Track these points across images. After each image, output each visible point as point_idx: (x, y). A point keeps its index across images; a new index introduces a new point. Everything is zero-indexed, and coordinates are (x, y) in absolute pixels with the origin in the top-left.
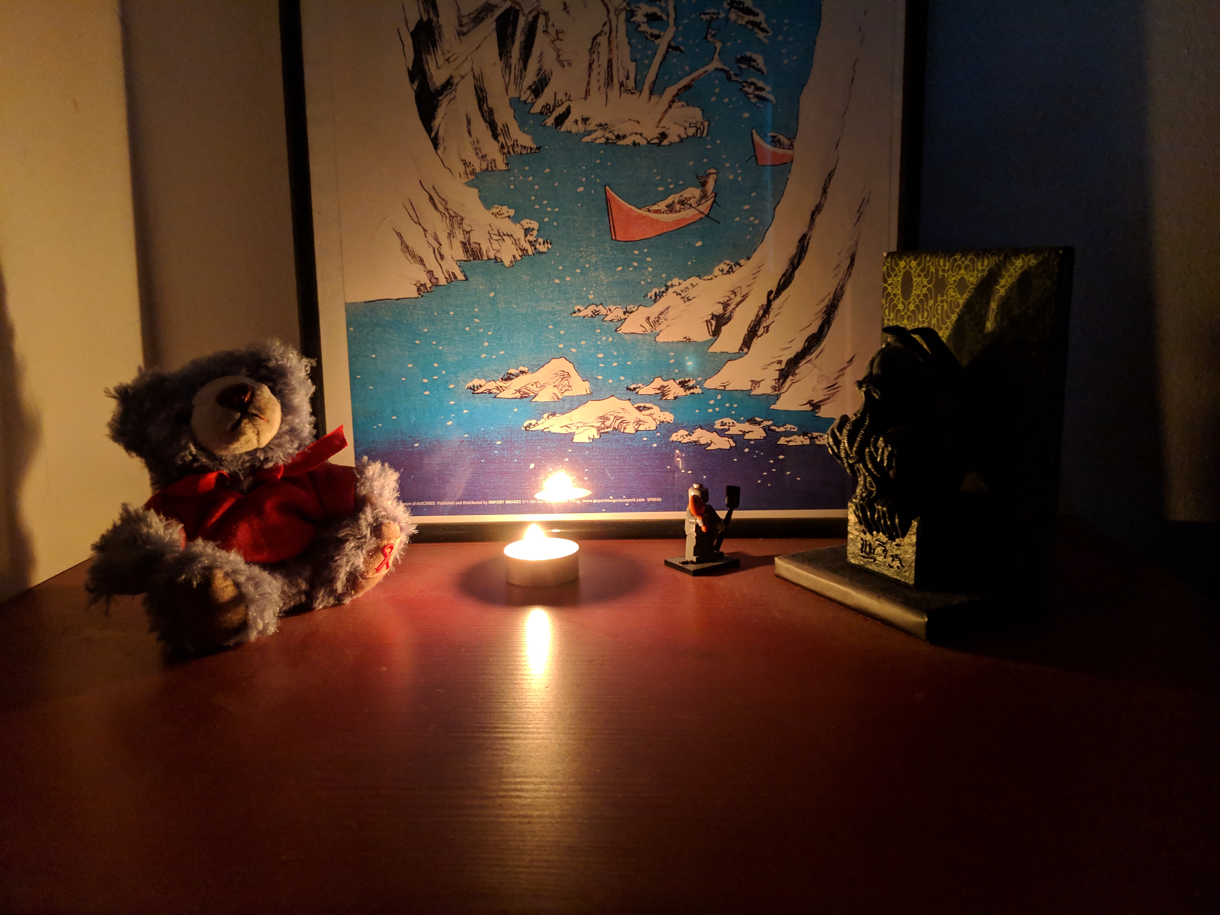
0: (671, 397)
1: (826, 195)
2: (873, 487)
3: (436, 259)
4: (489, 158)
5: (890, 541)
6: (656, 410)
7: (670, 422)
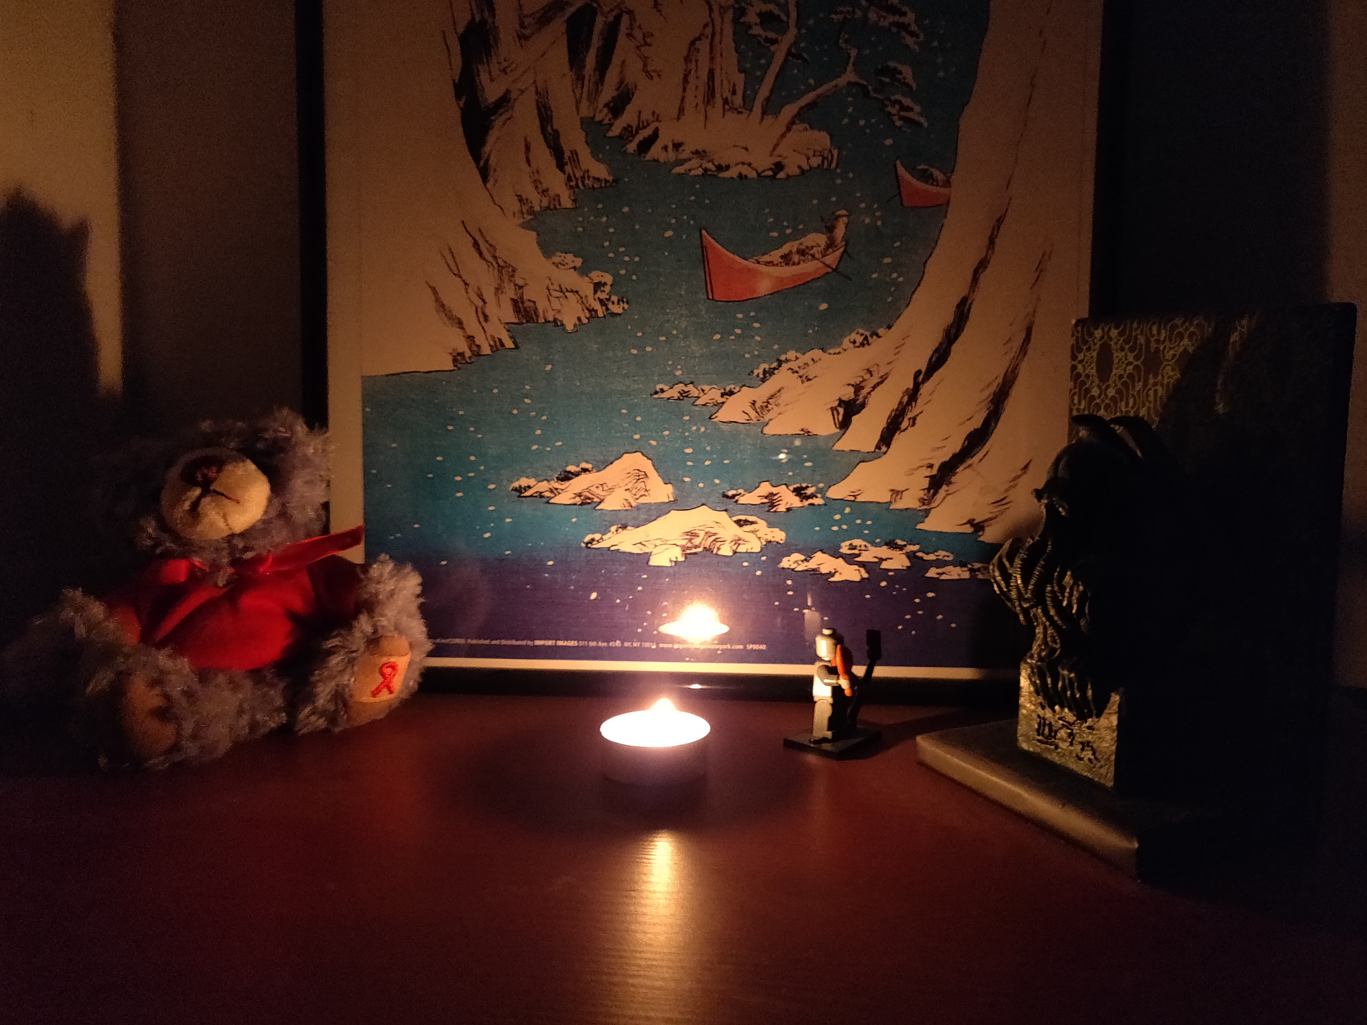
0: (782, 508)
1: (993, 248)
2: (1056, 643)
3: (479, 320)
4: (551, 193)
5: (1079, 721)
6: (762, 525)
7: (781, 542)
